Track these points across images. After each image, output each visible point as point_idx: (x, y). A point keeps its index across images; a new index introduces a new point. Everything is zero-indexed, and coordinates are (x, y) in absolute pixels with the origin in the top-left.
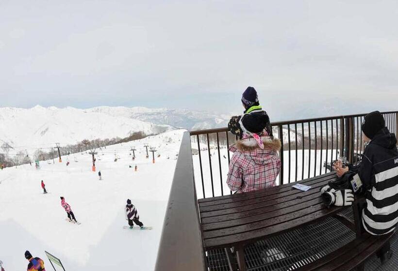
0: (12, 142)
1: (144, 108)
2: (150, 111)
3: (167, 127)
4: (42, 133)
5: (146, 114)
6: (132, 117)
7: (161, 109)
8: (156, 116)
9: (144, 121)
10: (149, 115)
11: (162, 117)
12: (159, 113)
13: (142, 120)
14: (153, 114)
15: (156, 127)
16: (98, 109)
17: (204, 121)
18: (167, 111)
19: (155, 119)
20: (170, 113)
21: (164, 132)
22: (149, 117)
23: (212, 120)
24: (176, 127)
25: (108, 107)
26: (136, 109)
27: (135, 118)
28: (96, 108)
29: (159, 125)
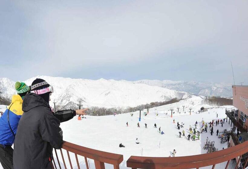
0: (85, 98)
1: (170, 81)
2: (173, 82)
3: (185, 93)
4: (106, 94)
6: (162, 87)
7: (181, 81)
8: (177, 86)
9: (170, 89)
11: (181, 87)
12: (179, 84)
14: (175, 85)
15: (178, 93)
16: (141, 81)
17: (206, 89)
18: (184, 82)
19: (177, 88)
20: (185, 83)
22: (173, 86)
23: (210, 88)
25: (148, 80)
26: (165, 82)
27: (165, 87)
28: (140, 81)
29: (179, 92)
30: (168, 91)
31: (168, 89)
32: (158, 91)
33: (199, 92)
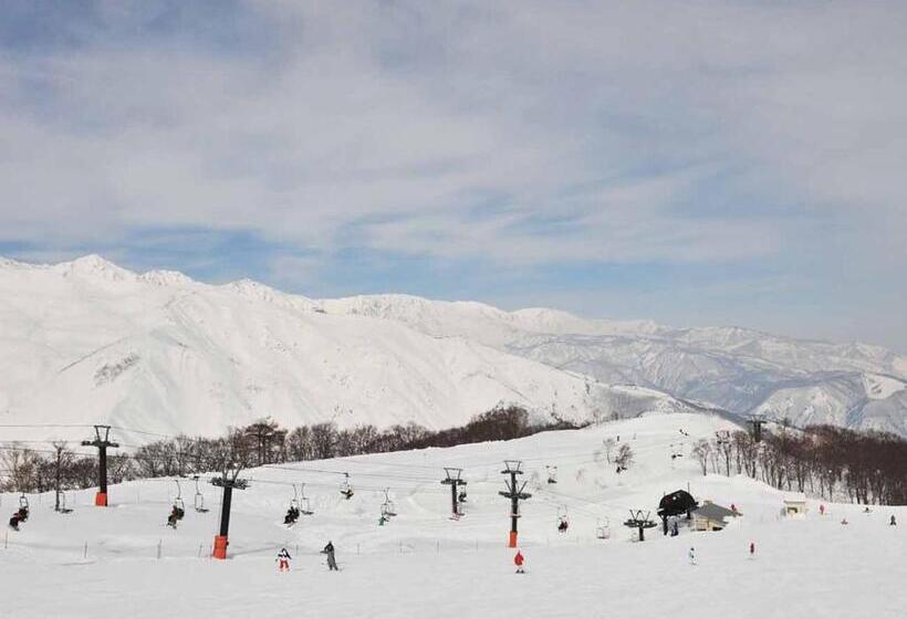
2: (586, 327)
3: (653, 398)
5: (571, 339)
6: (511, 348)
7: (634, 325)
8: (610, 352)
9: (559, 367)
10: (583, 344)
11: (634, 356)
12: (621, 341)
13: (555, 360)
14: (598, 341)
17: (815, 383)
19: (603, 362)
20: (668, 340)
21: (637, 416)
22: (583, 352)
23: (848, 382)
24: (687, 401)
26: (531, 317)
27: (526, 352)
28: (371, 299)
29: (619, 389)
30: (547, 375)
31: (546, 363)
32: (478, 373)
33: (760, 403)
